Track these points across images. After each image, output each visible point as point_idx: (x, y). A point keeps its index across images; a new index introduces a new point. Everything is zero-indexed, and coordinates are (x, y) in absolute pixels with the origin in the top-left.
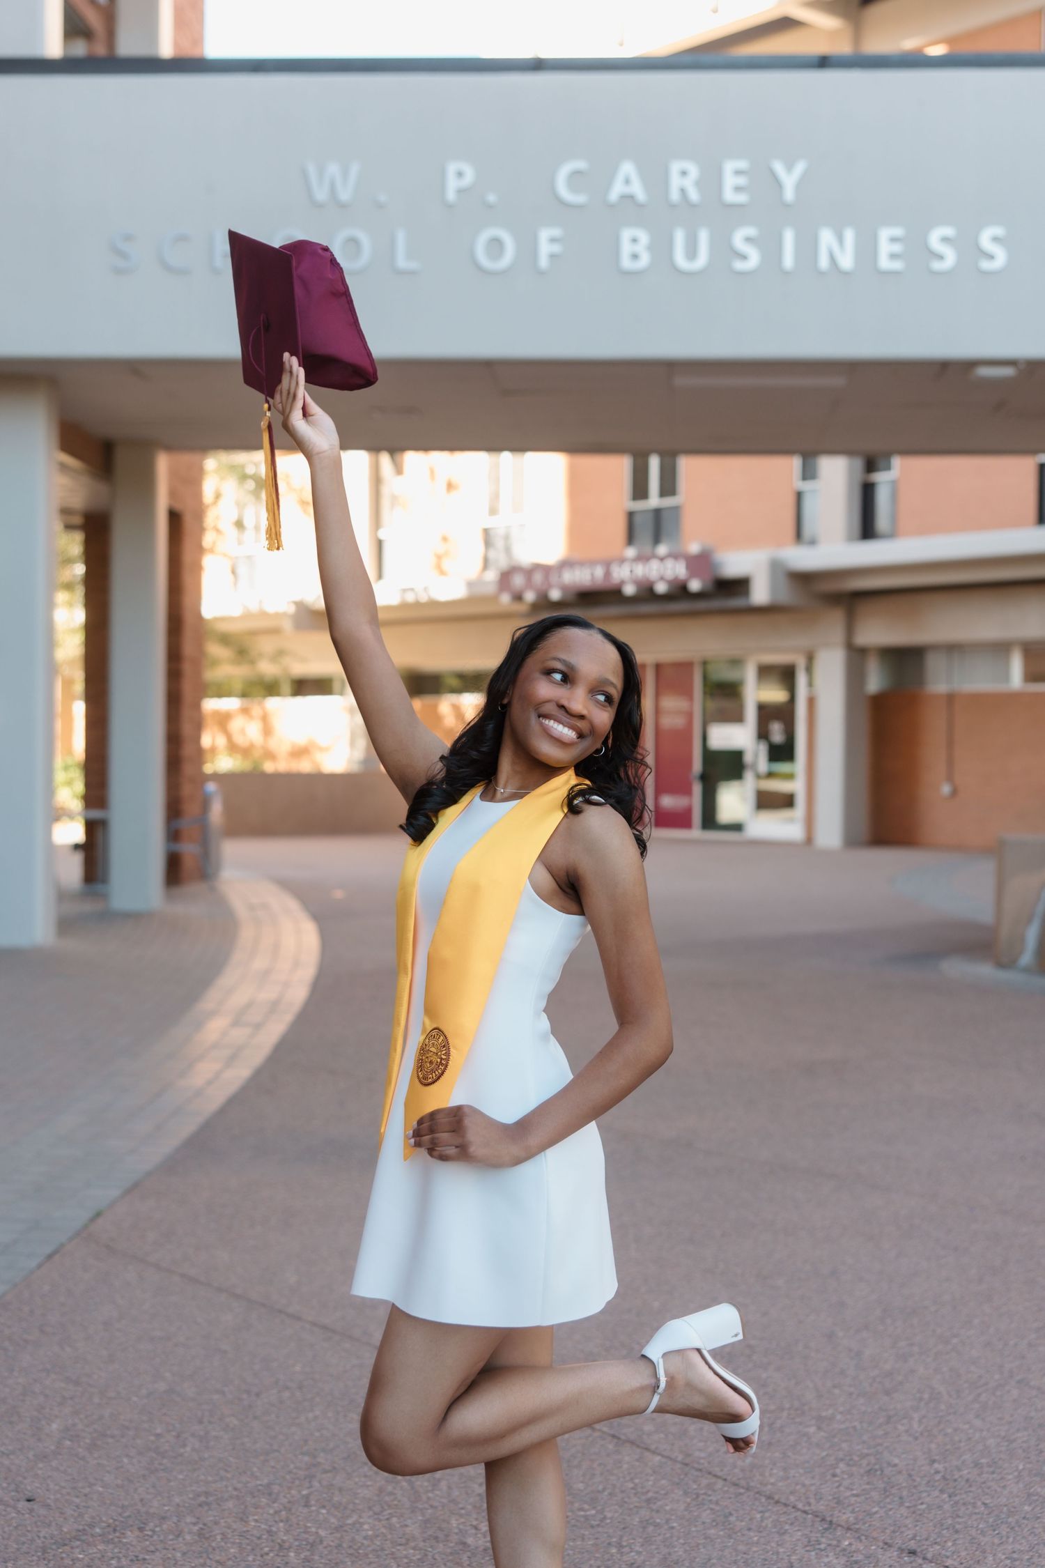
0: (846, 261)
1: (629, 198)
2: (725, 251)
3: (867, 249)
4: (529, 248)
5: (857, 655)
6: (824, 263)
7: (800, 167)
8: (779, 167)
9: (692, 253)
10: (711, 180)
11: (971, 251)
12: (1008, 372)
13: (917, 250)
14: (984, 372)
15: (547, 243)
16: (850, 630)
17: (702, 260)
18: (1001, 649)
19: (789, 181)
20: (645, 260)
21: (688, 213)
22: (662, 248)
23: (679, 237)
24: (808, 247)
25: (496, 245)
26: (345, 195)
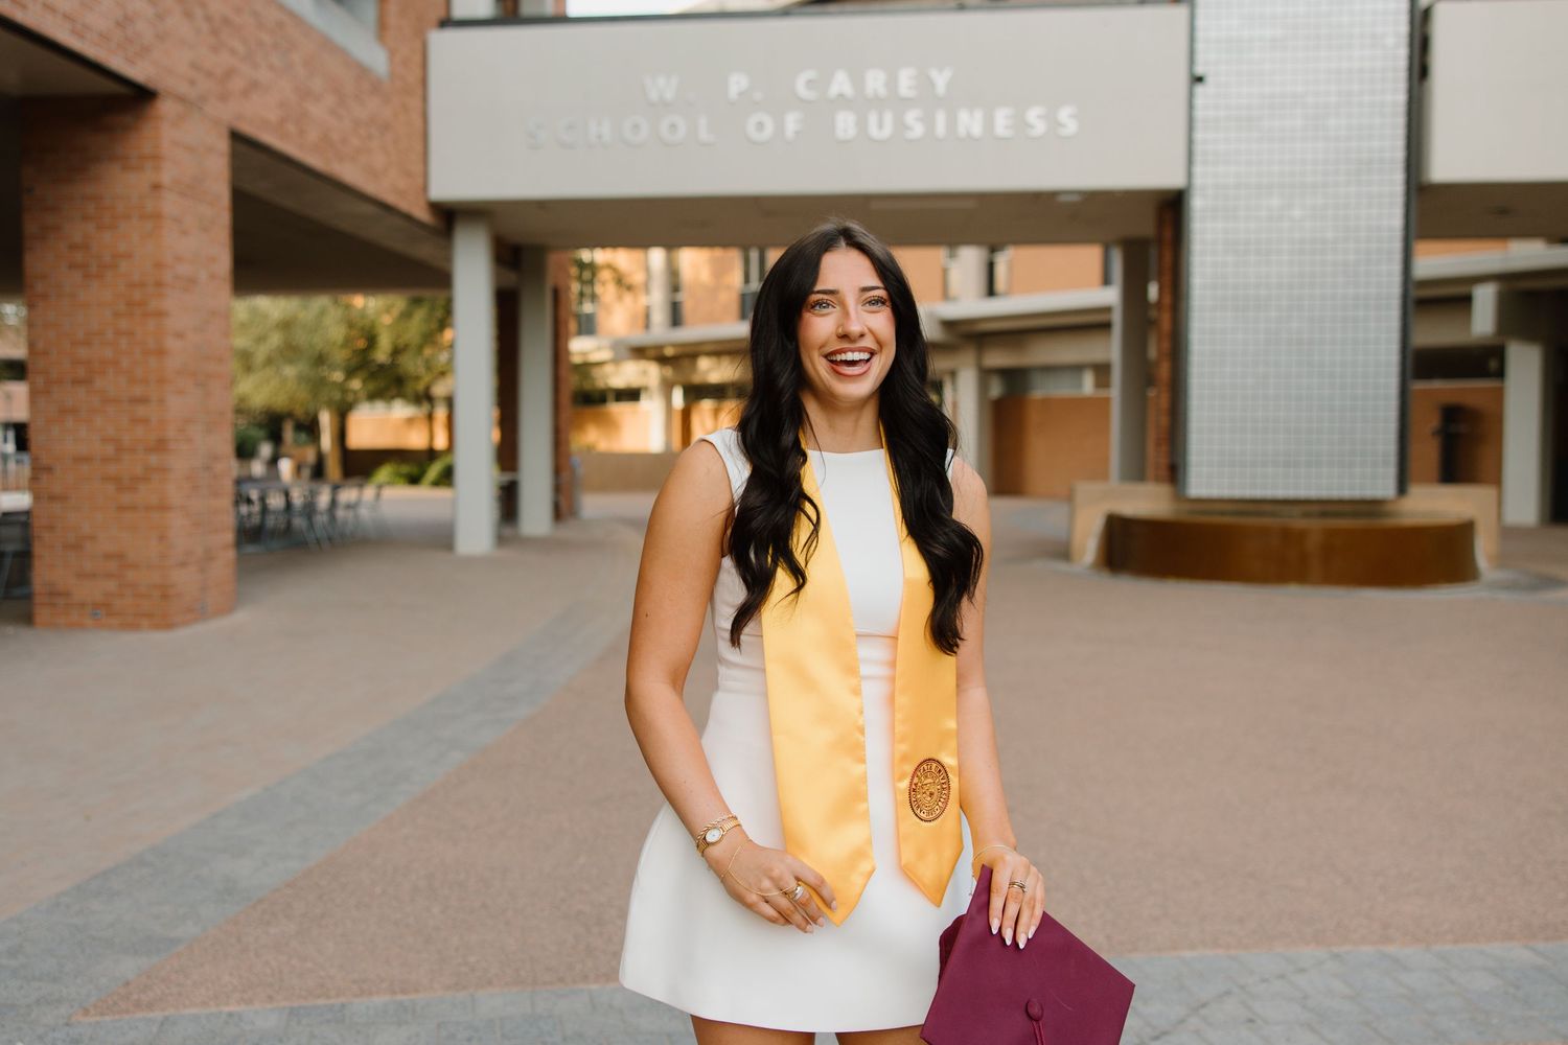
0: (977, 130)
1: (841, 95)
2: (901, 125)
3: (989, 123)
4: (780, 127)
5: (985, 374)
6: (962, 131)
7: (947, 74)
8: (934, 74)
9: (881, 126)
10: (892, 83)
11: (1054, 123)
12: (1075, 198)
13: (1020, 124)
14: (1063, 199)
15: (792, 122)
16: (979, 358)
17: (887, 131)
18: (1077, 369)
19: (941, 80)
20: (852, 132)
21: (878, 103)
22: (862, 124)
23: (873, 118)
24: (952, 122)
25: (760, 126)
26: (669, 95)
